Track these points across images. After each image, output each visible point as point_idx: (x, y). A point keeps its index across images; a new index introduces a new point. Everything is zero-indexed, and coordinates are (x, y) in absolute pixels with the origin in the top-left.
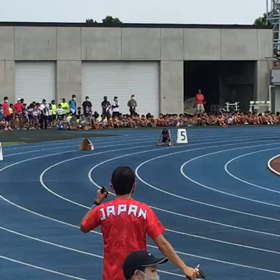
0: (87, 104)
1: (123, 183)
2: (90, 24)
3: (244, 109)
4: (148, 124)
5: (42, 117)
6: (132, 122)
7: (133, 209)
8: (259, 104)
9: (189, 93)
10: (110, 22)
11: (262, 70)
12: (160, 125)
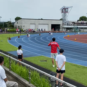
0: (39, 29)
1: (54, 40)
2: (39, 19)
3: (59, 30)
4: (47, 32)
5: (34, 31)
6: (45, 32)
7: (55, 43)
8: (61, 30)
9: (52, 28)
10: (41, 19)
11: (61, 26)
12: (48, 32)
